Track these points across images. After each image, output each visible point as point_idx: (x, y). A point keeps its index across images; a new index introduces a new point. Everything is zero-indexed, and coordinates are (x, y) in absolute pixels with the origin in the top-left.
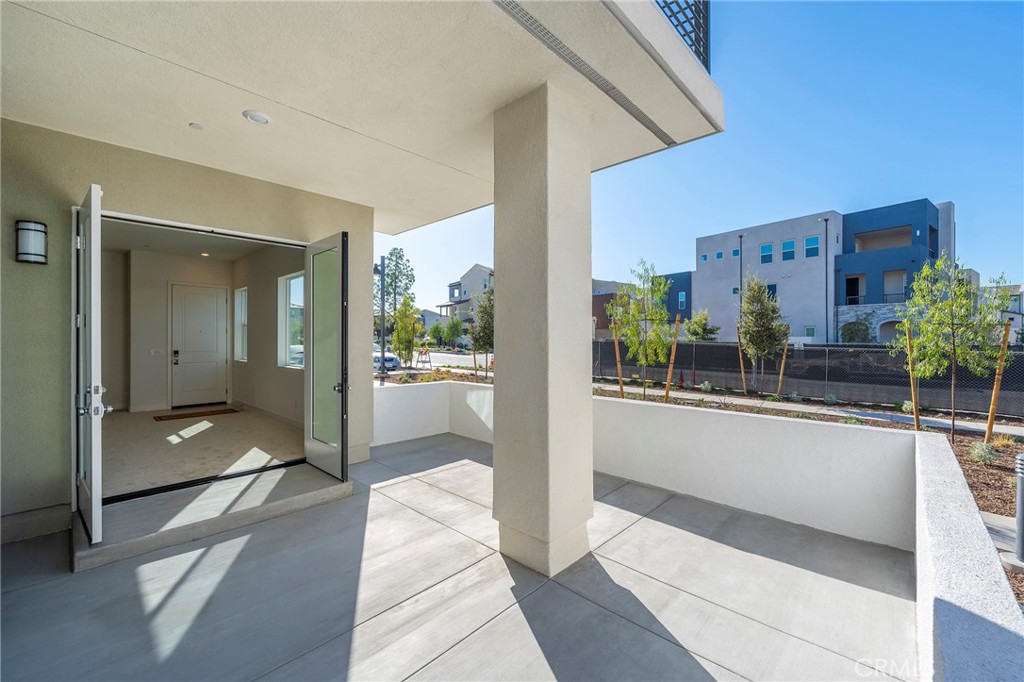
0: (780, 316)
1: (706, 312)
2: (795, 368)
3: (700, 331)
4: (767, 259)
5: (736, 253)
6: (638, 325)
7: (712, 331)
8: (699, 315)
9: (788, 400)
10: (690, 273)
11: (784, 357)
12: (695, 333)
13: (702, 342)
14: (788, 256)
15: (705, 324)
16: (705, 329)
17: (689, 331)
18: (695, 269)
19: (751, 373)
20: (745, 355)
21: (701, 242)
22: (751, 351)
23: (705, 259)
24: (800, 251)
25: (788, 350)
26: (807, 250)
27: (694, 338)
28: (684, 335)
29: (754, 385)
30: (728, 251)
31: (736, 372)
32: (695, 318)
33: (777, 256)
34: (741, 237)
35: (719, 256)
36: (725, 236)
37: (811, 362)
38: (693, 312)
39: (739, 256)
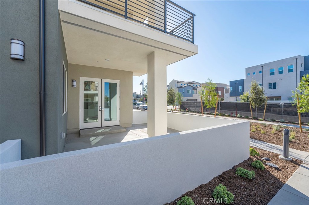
0: (264, 94)
2: (278, 111)
3: (246, 99)
4: (272, 74)
5: (260, 72)
6: (207, 97)
9: (267, 121)
10: (243, 80)
11: (265, 107)
12: (244, 100)
13: (246, 102)
14: (281, 72)
15: (248, 96)
17: (242, 99)
18: (245, 78)
19: (255, 112)
20: (252, 106)
21: (247, 69)
22: (253, 105)
23: (249, 75)
24: (286, 70)
25: (267, 105)
26: (288, 70)
27: (243, 101)
28: (240, 100)
29: (256, 116)
30: (257, 72)
31: (249, 112)
32: (244, 95)
33: (276, 72)
34: (262, 67)
35: (254, 73)
36: (256, 67)
37: (285, 109)
38: (244, 93)
39: (262, 73)
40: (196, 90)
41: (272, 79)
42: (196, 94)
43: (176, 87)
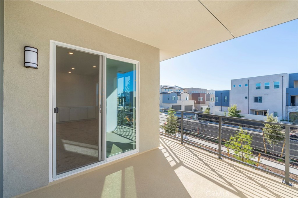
1: (236, 105)
3: (234, 111)
4: (259, 88)
5: (246, 85)
7: (238, 112)
8: (233, 106)
10: (229, 91)
12: (232, 112)
14: (267, 87)
15: (236, 109)
16: (236, 111)
18: (231, 90)
21: (233, 81)
23: (235, 86)
24: (272, 86)
26: (274, 86)
27: (232, 114)
30: (243, 84)
33: (263, 87)
34: (248, 80)
35: (240, 86)
36: (242, 80)
39: (248, 86)
40: (180, 96)
41: (258, 93)
42: (180, 100)
43: (160, 93)
